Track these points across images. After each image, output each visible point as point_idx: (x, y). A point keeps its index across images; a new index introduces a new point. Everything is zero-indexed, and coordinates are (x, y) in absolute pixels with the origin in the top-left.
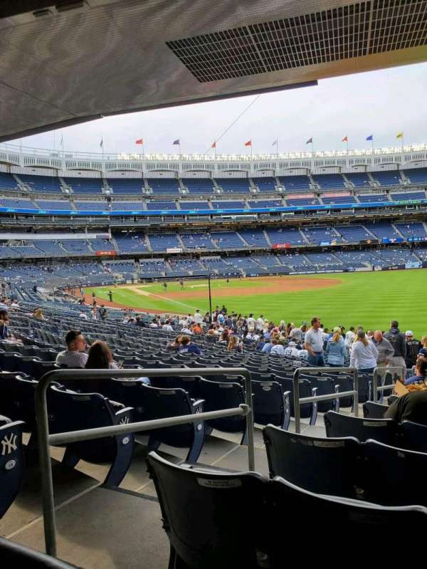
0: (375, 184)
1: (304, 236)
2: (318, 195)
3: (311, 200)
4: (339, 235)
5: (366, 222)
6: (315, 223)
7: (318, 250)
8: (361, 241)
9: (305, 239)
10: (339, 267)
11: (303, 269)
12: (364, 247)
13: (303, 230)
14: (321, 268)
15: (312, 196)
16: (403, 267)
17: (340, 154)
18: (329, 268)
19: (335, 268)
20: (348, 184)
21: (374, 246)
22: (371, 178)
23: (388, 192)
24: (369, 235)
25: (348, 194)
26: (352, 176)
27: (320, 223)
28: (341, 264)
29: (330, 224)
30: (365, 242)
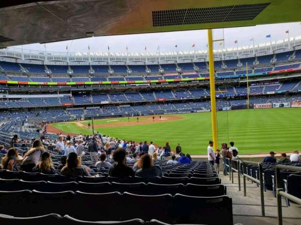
2: (180, 74)
3: (177, 76)
4: (190, 93)
5: (205, 87)
6: (179, 88)
7: (180, 102)
8: (202, 97)
9: (173, 96)
10: (190, 110)
11: (171, 111)
12: (203, 100)
13: (173, 92)
15: (177, 74)
16: (221, 110)
17: (191, 53)
18: (184, 110)
19: (187, 110)
20: (196, 68)
21: (208, 99)
22: (207, 65)
23: (215, 71)
24: (206, 94)
25: (195, 73)
26: (197, 64)
27: (181, 87)
28: (191, 108)
29: (187, 88)
30: (204, 97)
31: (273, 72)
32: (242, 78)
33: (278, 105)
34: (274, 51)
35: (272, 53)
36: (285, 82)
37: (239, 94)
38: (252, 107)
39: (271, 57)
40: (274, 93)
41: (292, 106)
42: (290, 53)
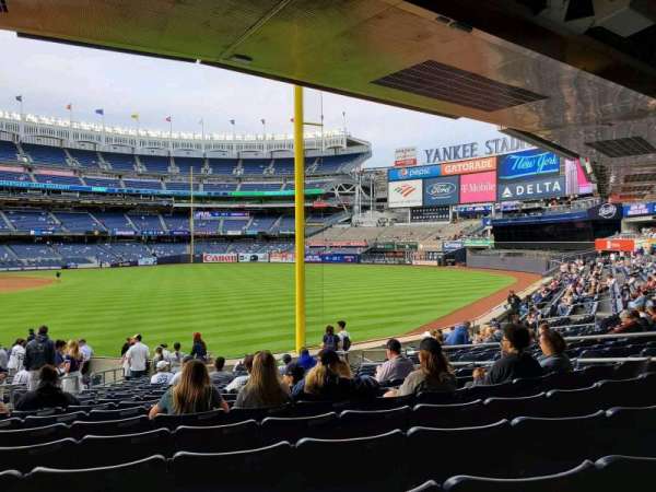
0: (105, 166)
1: (7, 221)
2: (30, 170)
3: (19, 174)
4: (57, 222)
5: (95, 210)
6: (25, 205)
7: (27, 240)
8: (87, 232)
9: (8, 225)
10: (57, 263)
11: (3, 264)
12: (91, 239)
13: (7, 213)
14: (30, 263)
15: (20, 170)
16: (135, 264)
17: (61, 123)
18: (43, 263)
19: (51, 263)
20: (70, 160)
21: (103, 238)
22: (101, 159)
23: (120, 177)
24: (96, 225)
25: (71, 174)
26: (75, 153)
27: (32, 205)
28: (60, 259)
29: (47, 208)
30: (92, 233)
31: (237, 193)
32: (179, 198)
33: (248, 256)
34: (238, 154)
35: (235, 157)
36: (258, 214)
37: (171, 232)
38: (199, 260)
39: (233, 163)
40: (239, 233)
41: (272, 260)
42: (266, 162)
